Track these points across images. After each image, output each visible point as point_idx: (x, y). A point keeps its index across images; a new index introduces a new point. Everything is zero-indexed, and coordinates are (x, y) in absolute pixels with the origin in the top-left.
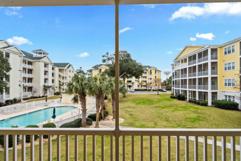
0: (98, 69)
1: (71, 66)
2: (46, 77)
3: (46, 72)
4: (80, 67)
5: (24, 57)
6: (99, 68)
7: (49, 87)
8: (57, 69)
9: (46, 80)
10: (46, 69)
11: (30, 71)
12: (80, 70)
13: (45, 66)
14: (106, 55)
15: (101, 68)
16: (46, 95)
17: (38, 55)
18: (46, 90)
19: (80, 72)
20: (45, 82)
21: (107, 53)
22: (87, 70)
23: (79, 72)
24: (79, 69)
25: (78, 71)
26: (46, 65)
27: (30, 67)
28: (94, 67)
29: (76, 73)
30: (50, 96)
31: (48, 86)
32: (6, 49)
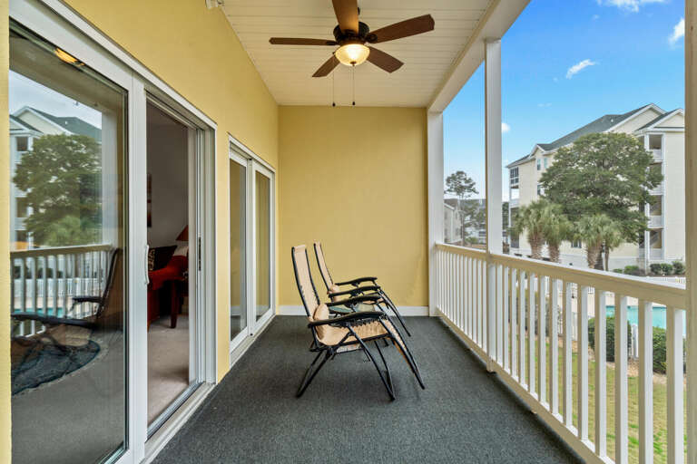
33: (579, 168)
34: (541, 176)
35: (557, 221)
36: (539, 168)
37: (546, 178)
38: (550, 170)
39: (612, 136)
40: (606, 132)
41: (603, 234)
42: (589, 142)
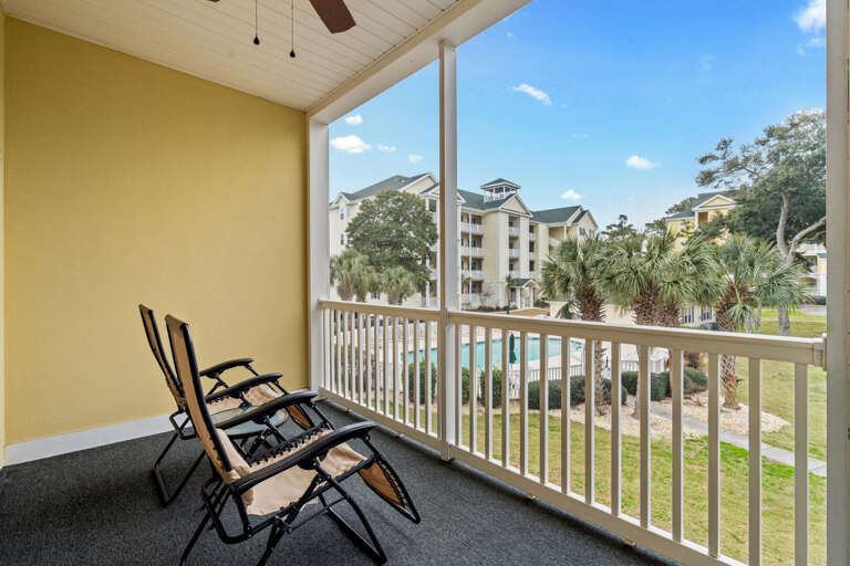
0: (693, 214)
1: (586, 215)
2: (514, 253)
3: (513, 241)
4: (622, 216)
5: (463, 205)
6: (693, 209)
7: (521, 282)
8: (543, 228)
9: (513, 263)
10: (514, 231)
11: (478, 240)
12: (620, 225)
13: (511, 224)
14: (719, 154)
15: (704, 210)
16: (512, 304)
17: (494, 195)
18: (513, 290)
19: (623, 230)
20: (511, 268)
21: (725, 144)
22: (647, 225)
23: (615, 232)
24: (617, 223)
25: (614, 229)
26: (513, 221)
27: (477, 229)
28: (678, 210)
29: (607, 237)
30: (524, 308)
31: (518, 280)
32: (430, 193)
33: (379, 220)
34: (347, 226)
35: (365, 272)
36: (342, 216)
37: (352, 228)
38: (356, 220)
39: (406, 195)
40: (401, 190)
41: (402, 284)
42: (388, 198)
